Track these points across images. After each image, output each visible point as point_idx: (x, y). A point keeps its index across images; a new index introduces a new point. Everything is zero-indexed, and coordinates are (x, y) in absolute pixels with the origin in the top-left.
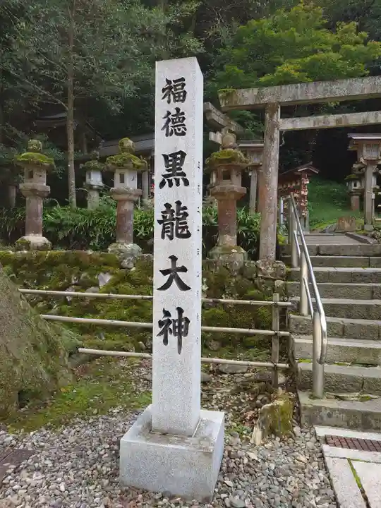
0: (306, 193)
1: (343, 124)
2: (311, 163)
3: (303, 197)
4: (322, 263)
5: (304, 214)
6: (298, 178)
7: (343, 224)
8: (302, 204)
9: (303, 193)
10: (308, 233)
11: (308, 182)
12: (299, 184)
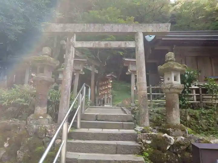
0: (110, 87)
1: (109, 46)
2: (113, 73)
3: (109, 88)
4: (96, 126)
5: (109, 97)
6: (107, 79)
7: (125, 102)
8: (109, 92)
9: (109, 86)
10: (111, 106)
11: (112, 82)
12: (107, 82)
